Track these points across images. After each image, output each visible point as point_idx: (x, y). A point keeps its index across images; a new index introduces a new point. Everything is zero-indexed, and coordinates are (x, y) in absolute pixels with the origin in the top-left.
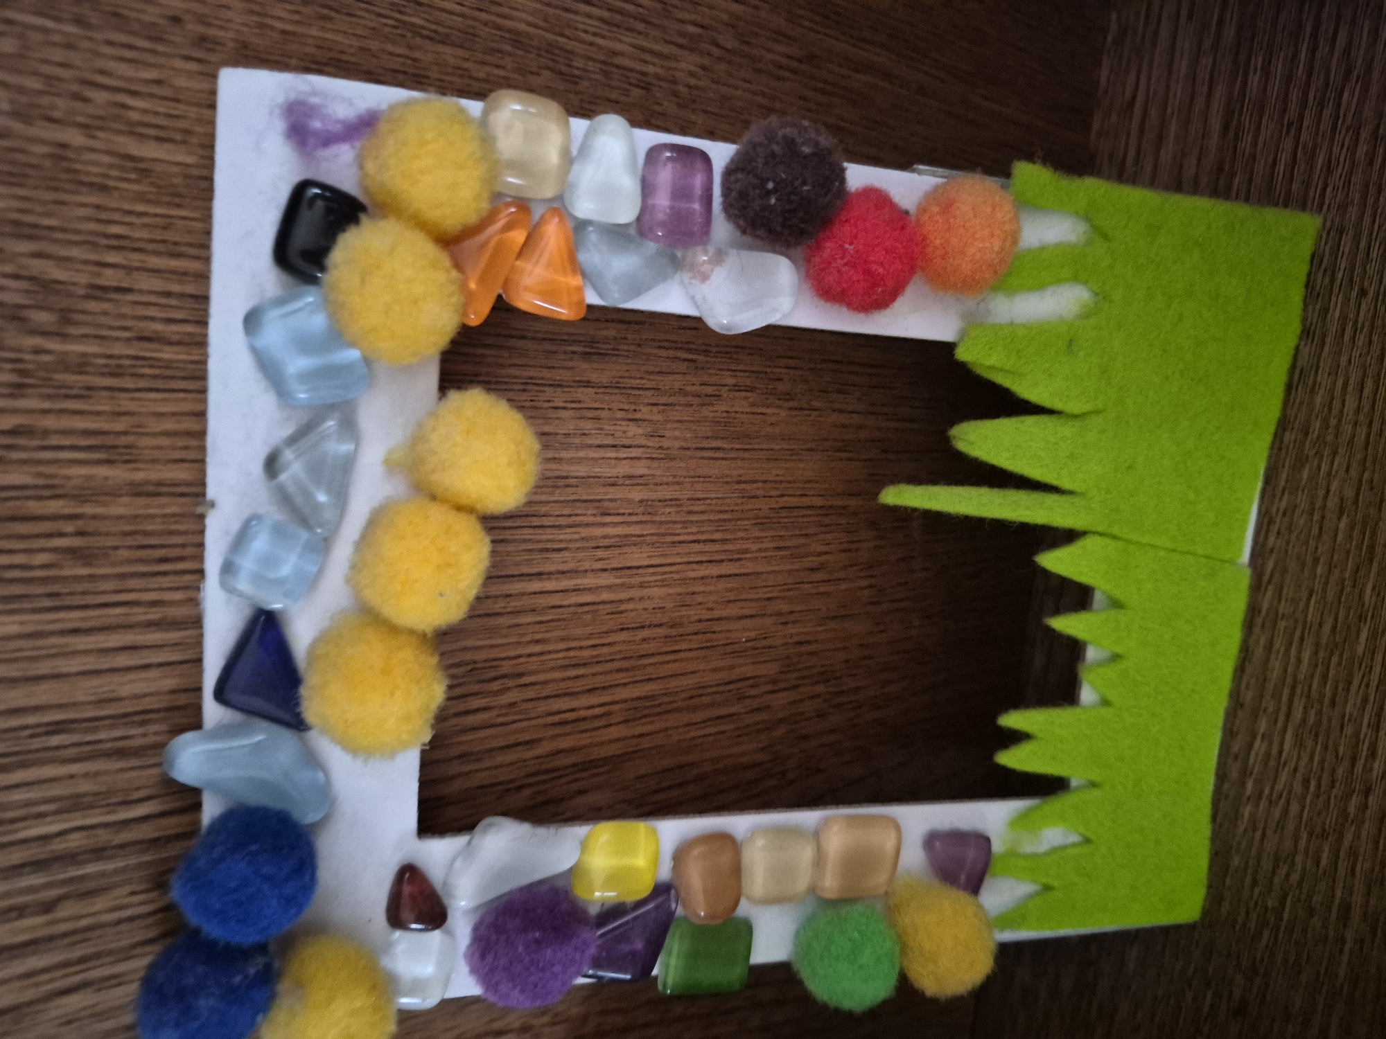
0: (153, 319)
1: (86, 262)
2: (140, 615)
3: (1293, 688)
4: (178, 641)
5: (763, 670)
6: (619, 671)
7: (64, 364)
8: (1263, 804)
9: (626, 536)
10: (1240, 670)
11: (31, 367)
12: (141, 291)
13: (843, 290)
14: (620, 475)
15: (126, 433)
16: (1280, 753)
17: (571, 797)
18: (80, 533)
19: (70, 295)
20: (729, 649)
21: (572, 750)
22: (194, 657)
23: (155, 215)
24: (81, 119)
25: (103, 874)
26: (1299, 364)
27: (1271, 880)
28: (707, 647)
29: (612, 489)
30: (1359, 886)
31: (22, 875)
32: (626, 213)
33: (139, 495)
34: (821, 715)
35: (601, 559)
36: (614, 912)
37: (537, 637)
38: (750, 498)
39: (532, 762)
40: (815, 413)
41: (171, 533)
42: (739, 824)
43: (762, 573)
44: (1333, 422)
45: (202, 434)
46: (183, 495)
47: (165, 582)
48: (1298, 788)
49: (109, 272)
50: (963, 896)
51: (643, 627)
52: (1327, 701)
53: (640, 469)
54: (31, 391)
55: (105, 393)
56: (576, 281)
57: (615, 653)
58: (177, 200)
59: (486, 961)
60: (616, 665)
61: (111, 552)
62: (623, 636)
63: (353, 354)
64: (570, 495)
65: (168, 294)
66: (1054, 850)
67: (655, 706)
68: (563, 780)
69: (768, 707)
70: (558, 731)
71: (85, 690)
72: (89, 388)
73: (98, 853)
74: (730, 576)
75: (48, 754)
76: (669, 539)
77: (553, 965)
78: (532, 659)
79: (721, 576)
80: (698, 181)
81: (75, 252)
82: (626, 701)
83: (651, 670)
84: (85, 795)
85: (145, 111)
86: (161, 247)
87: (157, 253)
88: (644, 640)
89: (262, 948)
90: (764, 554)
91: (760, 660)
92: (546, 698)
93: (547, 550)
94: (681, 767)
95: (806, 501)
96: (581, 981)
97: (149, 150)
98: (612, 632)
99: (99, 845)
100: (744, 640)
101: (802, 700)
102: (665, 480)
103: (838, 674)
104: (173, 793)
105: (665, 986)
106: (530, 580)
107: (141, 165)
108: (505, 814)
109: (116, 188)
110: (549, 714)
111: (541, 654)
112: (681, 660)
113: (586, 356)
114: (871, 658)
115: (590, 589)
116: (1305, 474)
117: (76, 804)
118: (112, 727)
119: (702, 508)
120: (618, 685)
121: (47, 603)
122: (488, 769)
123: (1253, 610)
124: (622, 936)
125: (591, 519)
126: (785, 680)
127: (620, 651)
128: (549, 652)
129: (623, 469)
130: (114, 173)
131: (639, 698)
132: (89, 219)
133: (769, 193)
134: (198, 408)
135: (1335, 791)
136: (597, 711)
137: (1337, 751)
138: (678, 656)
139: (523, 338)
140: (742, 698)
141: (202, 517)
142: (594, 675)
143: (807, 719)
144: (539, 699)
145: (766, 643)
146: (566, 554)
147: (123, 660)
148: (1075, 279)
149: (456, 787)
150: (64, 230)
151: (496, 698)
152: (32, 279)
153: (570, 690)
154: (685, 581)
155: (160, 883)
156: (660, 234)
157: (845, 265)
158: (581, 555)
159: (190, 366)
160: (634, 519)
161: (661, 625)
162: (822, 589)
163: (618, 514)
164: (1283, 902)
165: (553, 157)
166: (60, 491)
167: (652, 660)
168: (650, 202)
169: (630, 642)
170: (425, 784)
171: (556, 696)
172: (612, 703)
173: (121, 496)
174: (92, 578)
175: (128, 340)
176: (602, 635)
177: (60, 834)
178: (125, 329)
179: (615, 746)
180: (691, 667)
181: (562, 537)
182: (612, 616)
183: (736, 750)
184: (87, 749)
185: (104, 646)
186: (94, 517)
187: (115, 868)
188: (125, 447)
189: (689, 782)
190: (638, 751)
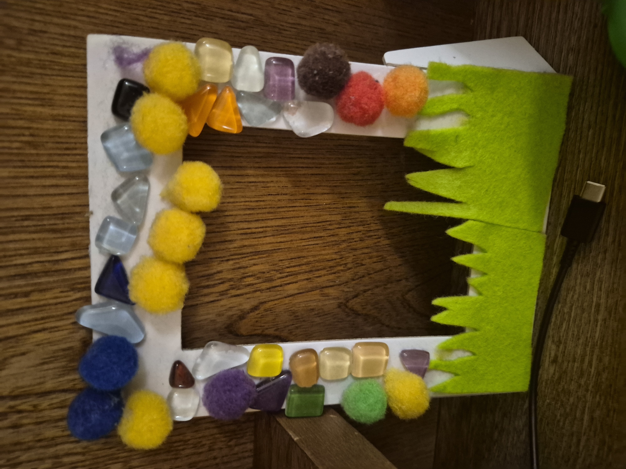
0: (57, 45)
1: (27, 19)
2: (59, 172)
4: (75, 184)
5: (333, 218)
6: (268, 213)
7: (21, 62)
9: (268, 153)
11: (6, 63)
12: (51, 33)
15: (48, 93)
17: (251, 266)
18: (32, 135)
19: (21, 33)
20: (318, 207)
21: (250, 246)
22: (84, 191)
25: (49, 282)
27: (566, 300)
28: (309, 206)
31: (15, 279)
33: (56, 120)
34: (362, 240)
35: (257, 163)
37: (231, 195)
39: (232, 250)
41: (69, 137)
43: (331, 174)
46: (74, 121)
47: (69, 158)
49: (37, 24)
51: (278, 194)
54: (7, 73)
55: (39, 76)
57: (266, 205)
60: (267, 210)
61: (45, 144)
62: (270, 198)
65: (63, 35)
67: (286, 230)
68: (247, 259)
69: (337, 235)
70: (244, 237)
71: (37, 202)
72: (32, 73)
73: (46, 273)
74: (316, 174)
75: (23, 229)
76: (288, 156)
78: (230, 204)
79: (312, 174)
81: (22, 15)
82: (273, 227)
83: (283, 214)
84: (39, 248)
87: (58, 17)
88: (279, 200)
90: (331, 166)
91: (333, 213)
92: (237, 222)
93: (233, 157)
95: (350, 143)
98: (265, 195)
99: (47, 270)
100: (324, 204)
101: (353, 233)
103: (369, 222)
106: (227, 170)
110: (239, 229)
111: (234, 202)
112: (297, 211)
115: (253, 175)
117: (35, 251)
118: (49, 219)
120: (268, 219)
121: (20, 164)
127: (269, 204)
128: (237, 202)
131: (278, 226)
136: (260, 230)
138: (296, 209)
140: (325, 230)
142: (258, 214)
143: (355, 241)
144: (234, 222)
145: (334, 206)
146: (241, 159)
147: (52, 191)
153: (247, 220)
154: (296, 175)
155: (73, 288)
158: (248, 160)
159: (74, 66)
160: (271, 145)
161: (286, 194)
162: (359, 184)
163: (264, 143)
164: (571, 309)
166: (22, 117)
167: (283, 210)
169: (273, 200)
171: (241, 222)
172: (266, 227)
173: (48, 120)
174: (37, 155)
175: (47, 54)
176: (260, 196)
177: (31, 264)
178: (45, 49)
179: (269, 246)
180: (302, 214)
181: (239, 151)
182: (264, 188)
183: (323, 252)
184: (39, 228)
185: (44, 184)
186: (37, 129)
187: (54, 280)
188: (48, 99)
189: (303, 265)
190: (279, 249)
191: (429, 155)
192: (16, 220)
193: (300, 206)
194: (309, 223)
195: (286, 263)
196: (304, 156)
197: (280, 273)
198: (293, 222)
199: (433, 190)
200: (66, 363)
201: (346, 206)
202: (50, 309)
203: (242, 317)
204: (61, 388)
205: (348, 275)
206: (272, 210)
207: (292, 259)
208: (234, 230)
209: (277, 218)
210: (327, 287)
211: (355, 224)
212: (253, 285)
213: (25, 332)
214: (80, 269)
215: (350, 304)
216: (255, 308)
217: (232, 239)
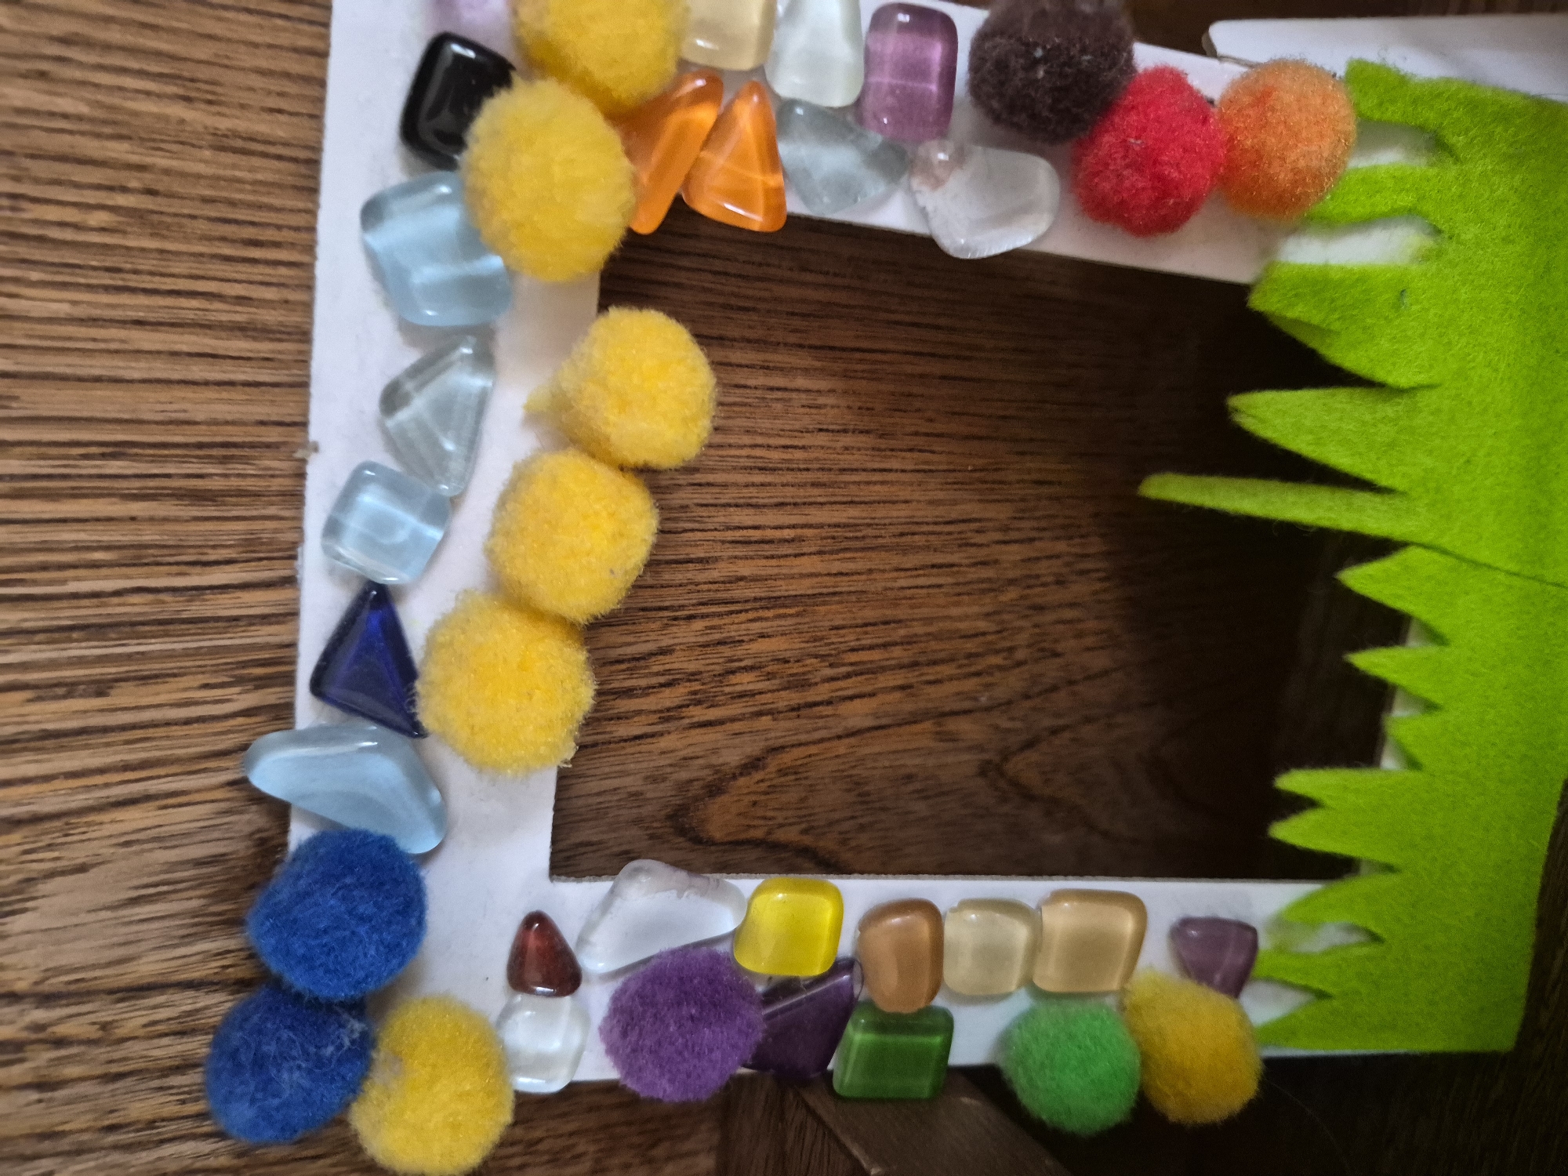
2: (223, 312)
4: (269, 354)
5: (990, 511)
6: (814, 485)
15: (209, 63)
17: (751, 640)
18: (148, 191)
20: (952, 477)
21: (755, 579)
22: (295, 379)
25: (171, 655)
28: (924, 471)
33: (224, 149)
34: (1060, 582)
35: (797, 331)
39: (705, 587)
41: (260, 207)
47: (255, 272)
51: (845, 431)
57: (810, 461)
60: (810, 477)
61: (185, 221)
62: (822, 439)
67: (854, 538)
68: (743, 617)
69: (996, 562)
70: (740, 551)
71: (151, 404)
73: (165, 626)
74: (955, 378)
75: (104, 484)
76: (883, 316)
79: (945, 377)
82: (821, 526)
83: (853, 489)
84: (149, 546)
90: (998, 356)
91: (990, 497)
92: (724, 506)
93: (731, 307)
94: (886, 623)
98: (807, 431)
99: (166, 616)
100: (970, 468)
101: (1038, 559)
103: (1084, 531)
110: (728, 528)
112: (892, 483)
115: (782, 369)
117: (136, 557)
118: (183, 459)
120: (811, 504)
121: (107, 280)
126: (1018, 529)
127: (817, 459)
131: (837, 525)
136: (788, 534)
138: (891, 477)
140: (963, 545)
142: (785, 485)
143: (1043, 585)
144: (715, 505)
145: (996, 476)
146: (753, 316)
147: (198, 371)
153: (754, 501)
158: (771, 321)
160: (839, 281)
161: (868, 432)
163: (821, 273)
166: (124, 131)
167: (857, 477)
169: (828, 448)
171: (737, 506)
172: (804, 526)
173: (200, 147)
174: (162, 253)
176: (796, 434)
177: (117, 593)
179: (808, 582)
180: (904, 494)
181: (750, 292)
182: (809, 410)
183: (955, 611)
184: (151, 483)
185: (176, 347)
186: (167, 172)
187: (187, 647)
188: (206, 82)
189: (895, 644)
190: (834, 594)
191: (1314, 343)
192: (83, 457)
193: (903, 471)
194: (922, 523)
195: (850, 638)
196: (928, 320)
197: (831, 666)
198: (878, 515)
199: (1310, 448)
201: (1026, 477)
203: (714, 789)
204: (184, 976)
205: (1012, 683)
206: (824, 477)
207: (866, 625)
208: (716, 530)
209: (835, 503)
210: (954, 713)
211: (1047, 534)
212: (753, 694)
213: (93, 803)
214: (265, 619)
215: (1011, 767)
216: (753, 765)
217: (707, 555)
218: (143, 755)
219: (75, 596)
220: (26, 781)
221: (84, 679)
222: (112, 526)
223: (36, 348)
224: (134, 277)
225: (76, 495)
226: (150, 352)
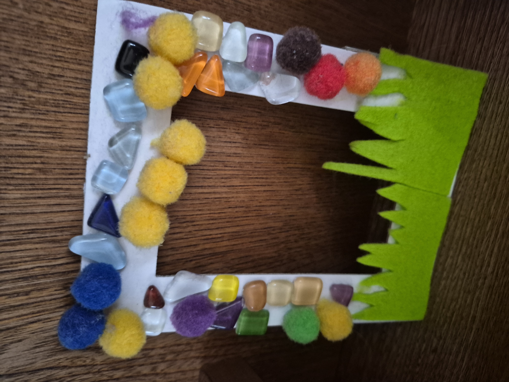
0: (71, 87)
1: (48, 65)
2: (62, 193)
3: (463, 241)
4: (75, 203)
5: (277, 225)
6: (227, 222)
7: (39, 102)
8: (449, 281)
9: (233, 175)
10: (445, 233)
11: (28, 102)
12: (67, 77)
13: (317, 91)
14: (232, 153)
15: (60, 128)
16: (457, 263)
17: (209, 265)
18: (42, 163)
19: (42, 77)
20: (266, 217)
21: (210, 249)
22: (81, 209)
23: (73, 49)
24: (48, 13)
25: (46, 283)
26: (475, 127)
27: (449, 307)
28: (258, 216)
29: (228, 158)
30: (479, 310)
31: (19, 281)
32: (240, 59)
33: (64, 150)
34: (296, 241)
35: (223, 182)
36: (222, 305)
37: (200, 208)
38: (277, 163)
39: (196, 252)
40: (301, 134)
41: (74, 164)
42: (267, 278)
43: (279, 190)
44: (485, 148)
45: (87, 130)
46: (79, 151)
47: (71, 182)
48: (462, 276)
49: (56, 69)
50: (343, 307)
51: (236, 207)
52: (474, 246)
53: (239, 151)
54: (27, 111)
55: (53, 113)
56: (222, 82)
57: (226, 216)
58: (81, 44)
59: (178, 320)
61: (53, 170)
62: (229, 210)
63: (142, 104)
64: (214, 158)
65: (77, 78)
66: (375, 293)
67: (238, 235)
68: (206, 259)
69: (278, 238)
70: (205, 242)
71: (42, 219)
72: (47, 111)
73: (45, 276)
74: (268, 191)
75: (29, 240)
76: (247, 176)
77: (201, 322)
78: (198, 216)
79: (265, 191)
80: (267, 47)
81: (44, 61)
82: (229, 233)
83: (238, 222)
84: (41, 255)
85: (71, 11)
86: (75, 61)
87: (73, 63)
88: (237, 212)
89: (101, 312)
90: (280, 184)
91: (276, 221)
92: (201, 230)
93: (205, 178)
94: (247, 256)
95: (297, 166)
96: (210, 328)
97: (72, 25)
98: (226, 208)
99: (45, 273)
100: (271, 214)
101: (290, 236)
102: (247, 155)
103: (303, 227)
104: (71, 256)
105: (238, 331)
106: (198, 188)
107: (69, 31)
108: (185, 269)
109: (59, 39)
110: (203, 236)
111: (201, 215)
112: (249, 220)
113: (222, 109)
114: (315, 222)
115: (218, 193)
116: (474, 166)
117: (38, 258)
118: (50, 232)
119: (260, 166)
120: (227, 227)
121: (30, 187)
122: (180, 253)
123: (451, 212)
124: (225, 314)
125: (221, 168)
126: (285, 229)
127: (228, 215)
128: (204, 214)
129: (233, 150)
130: (59, 33)
131: (233, 232)
132: (50, 50)
133: (294, 54)
134: (85, 120)
135: (474, 277)
136: (219, 236)
137: (476, 263)
138: (249, 218)
139: (200, 101)
140: (269, 234)
141: (86, 160)
142: (219, 223)
143: (291, 242)
144: (199, 230)
145: (279, 215)
146: (211, 180)
147: (55, 209)
148: (399, 92)
149: (168, 259)
150: (41, 53)
151: (184, 229)
152: (29, 70)
153: (210, 228)
154: (252, 192)
155: (66, 287)
156: (253, 67)
157: (319, 82)
158: (216, 180)
159: (83, 105)
160: (235, 169)
161: (242, 207)
162: (300, 197)
163: (230, 167)
164: (453, 314)
165: (216, 36)
166: (36, 148)
167: (239, 219)
168: (250, 55)
169: (232, 212)
170: (159, 257)
171: (205, 230)
172: (224, 233)
173: (57, 150)
174: (46, 179)
175: (62, 94)
176: (222, 209)
177: (32, 268)
178: (61, 90)
179: (225, 248)
180: (252, 222)
181: (210, 174)
182: (226, 203)
183: (266, 252)
184: (42, 239)
185: (49, 203)
186: (47, 157)
187: (50, 281)
188: (59, 133)
189: (249, 262)
190: (232, 250)
192: (23, 234)
193: (252, 216)
194: (258, 229)
195: (237, 261)
196: (260, 176)
197: (231, 269)
198: (245, 228)
200: (54, 346)
201: (287, 215)
202: (45, 304)
204: (48, 366)
206: (230, 220)
207: (241, 258)
208: (199, 237)
209: (233, 226)
211: (292, 229)
213: (24, 323)
217: (197, 243)
218: (38, 310)
219: (20, 270)
220: (5, 319)
221: (22, 291)
222: (31, 251)
223: (11, 206)
224: (38, 186)
225: (21, 244)
226: (42, 205)
